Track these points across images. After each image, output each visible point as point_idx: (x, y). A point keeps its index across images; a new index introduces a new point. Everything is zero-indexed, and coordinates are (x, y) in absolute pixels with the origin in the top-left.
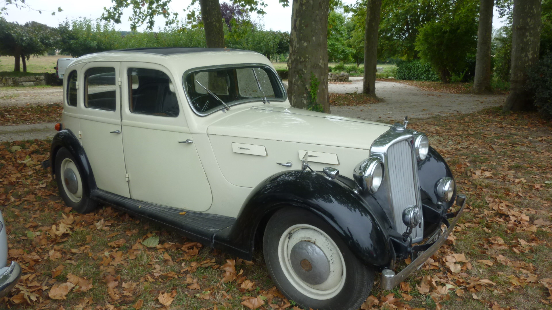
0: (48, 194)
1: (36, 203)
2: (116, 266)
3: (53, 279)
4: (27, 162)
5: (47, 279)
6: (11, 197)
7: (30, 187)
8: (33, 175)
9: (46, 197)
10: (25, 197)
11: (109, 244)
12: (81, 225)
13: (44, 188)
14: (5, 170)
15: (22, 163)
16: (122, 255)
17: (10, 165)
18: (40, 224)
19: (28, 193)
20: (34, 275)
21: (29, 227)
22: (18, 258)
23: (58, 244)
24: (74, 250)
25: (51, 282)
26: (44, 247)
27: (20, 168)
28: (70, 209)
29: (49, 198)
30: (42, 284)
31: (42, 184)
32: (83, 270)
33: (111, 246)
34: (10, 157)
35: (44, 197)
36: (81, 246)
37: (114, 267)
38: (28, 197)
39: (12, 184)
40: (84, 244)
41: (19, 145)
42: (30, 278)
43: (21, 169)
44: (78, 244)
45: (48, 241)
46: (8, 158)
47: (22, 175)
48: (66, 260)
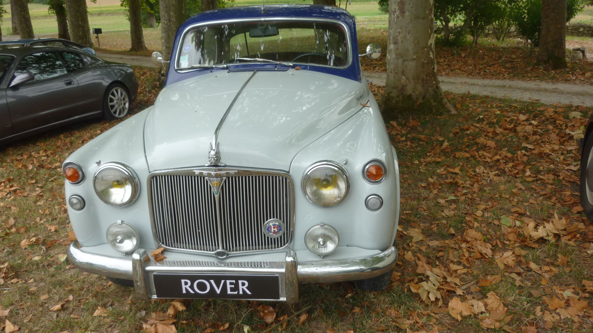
0: (572, 180)
1: (550, 186)
2: (562, 317)
3: (478, 288)
4: (575, 134)
5: (473, 283)
6: (528, 170)
7: (560, 165)
8: (574, 152)
9: (567, 184)
10: (544, 175)
11: (584, 282)
12: (575, 236)
13: (574, 171)
14: (546, 137)
15: (569, 134)
16: (584, 308)
17: (555, 132)
18: (528, 213)
19: (549, 171)
20: (465, 271)
21: (514, 212)
22: (470, 241)
23: (525, 247)
24: (533, 266)
25: (473, 289)
26: (508, 243)
27: (564, 139)
28: (580, 210)
29: (570, 186)
30: (463, 285)
31: (575, 166)
32: (513, 298)
33: (584, 286)
34: (561, 123)
35: (564, 182)
36: (548, 264)
37: (558, 318)
38: (547, 175)
39: (541, 155)
40: (552, 264)
41: (581, 112)
42: (459, 272)
43: (565, 141)
44: (547, 260)
45: (518, 238)
46: (559, 124)
47: (560, 148)
48: (511, 272)
